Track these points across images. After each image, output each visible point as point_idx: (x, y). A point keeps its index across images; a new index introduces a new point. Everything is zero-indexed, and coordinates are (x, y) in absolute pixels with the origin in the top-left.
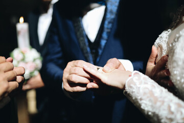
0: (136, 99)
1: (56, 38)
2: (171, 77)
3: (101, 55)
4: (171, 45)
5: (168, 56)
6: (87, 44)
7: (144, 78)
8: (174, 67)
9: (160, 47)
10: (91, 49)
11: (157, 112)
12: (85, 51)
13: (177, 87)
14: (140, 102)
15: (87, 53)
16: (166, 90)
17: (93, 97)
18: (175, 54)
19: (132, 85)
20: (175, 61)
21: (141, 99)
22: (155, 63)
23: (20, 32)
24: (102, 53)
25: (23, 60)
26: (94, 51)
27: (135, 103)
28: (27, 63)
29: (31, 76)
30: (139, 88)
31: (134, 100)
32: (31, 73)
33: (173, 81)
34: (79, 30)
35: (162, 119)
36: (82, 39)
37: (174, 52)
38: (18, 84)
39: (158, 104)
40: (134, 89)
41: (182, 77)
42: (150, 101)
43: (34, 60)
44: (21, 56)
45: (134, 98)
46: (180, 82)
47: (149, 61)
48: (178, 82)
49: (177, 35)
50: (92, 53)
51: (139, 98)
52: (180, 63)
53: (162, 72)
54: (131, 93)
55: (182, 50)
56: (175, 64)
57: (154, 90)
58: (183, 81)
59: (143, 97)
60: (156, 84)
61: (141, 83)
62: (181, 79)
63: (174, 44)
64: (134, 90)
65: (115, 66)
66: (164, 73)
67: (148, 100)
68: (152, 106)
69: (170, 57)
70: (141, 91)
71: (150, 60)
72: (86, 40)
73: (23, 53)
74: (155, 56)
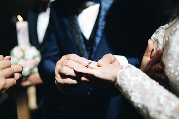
0: (127, 91)
1: (53, 36)
2: (165, 70)
3: (96, 52)
4: (167, 39)
5: (163, 49)
6: (82, 41)
7: (136, 71)
8: (168, 60)
9: (157, 41)
10: (86, 46)
11: (146, 104)
12: (80, 48)
13: (171, 80)
14: (130, 94)
15: (82, 49)
16: (157, 83)
17: (89, 93)
18: (170, 47)
19: (123, 78)
20: (170, 54)
21: (131, 92)
22: (151, 57)
23: (20, 30)
24: (97, 50)
25: (23, 57)
26: (89, 48)
27: (126, 95)
28: (27, 60)
29: (31, 73)
30: (130, 80)
31: (124, 92)
32: (31, 70)
33: (168, 74)
34: (74, 28)
35: (151, 111)
36: (77, 36)
37: (169, 45)
38: (16, 81)
39: (148, 96)
40: (125, 81)
41: (176, 71)
42: (140, 93)
43: (34, 57)
44: (21, 54)
45: (124, 91)
46: (174, 75)
47: (144, 55)
48: (172, 75)
49: (174, 29)
50: (87, 50)
51: (129, 90)
52: (175, 56)
53: (156, 66)
54: (122, 86)
55: (177, 43)
56: (169, 57)
57: (144, 83)
58: (176, 74)
59: (134, 90)
60: (147, 77)
61: (132, 76)
62: (175, 72)
63: (170, 38)
64: (125, 83)
65: (110, 61)
66: (158, 66)
67: (138, 92)
68: (141, 98)
69: (165, 50)
70: (132, 83)
71: (146, 54)
72: (81, 38)
73: (23, 51)
74: (151, 50)
